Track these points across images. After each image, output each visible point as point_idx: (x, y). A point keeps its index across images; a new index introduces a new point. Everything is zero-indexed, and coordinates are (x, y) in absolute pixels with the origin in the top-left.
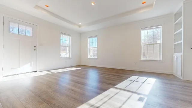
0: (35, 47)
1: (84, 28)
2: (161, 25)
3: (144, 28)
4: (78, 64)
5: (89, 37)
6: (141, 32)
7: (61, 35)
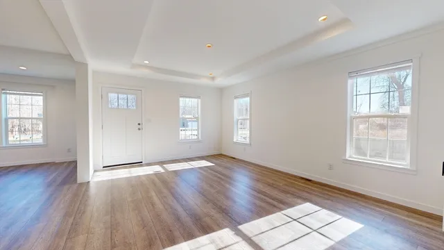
0: (139, 124)
1: (221, 81)
2: (411, 60)
3: (357, 72)
4: (216, 152)
5: (236, 97)
6: (347, 83)
7: (181, 99)
